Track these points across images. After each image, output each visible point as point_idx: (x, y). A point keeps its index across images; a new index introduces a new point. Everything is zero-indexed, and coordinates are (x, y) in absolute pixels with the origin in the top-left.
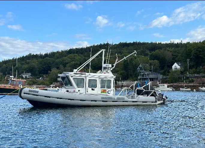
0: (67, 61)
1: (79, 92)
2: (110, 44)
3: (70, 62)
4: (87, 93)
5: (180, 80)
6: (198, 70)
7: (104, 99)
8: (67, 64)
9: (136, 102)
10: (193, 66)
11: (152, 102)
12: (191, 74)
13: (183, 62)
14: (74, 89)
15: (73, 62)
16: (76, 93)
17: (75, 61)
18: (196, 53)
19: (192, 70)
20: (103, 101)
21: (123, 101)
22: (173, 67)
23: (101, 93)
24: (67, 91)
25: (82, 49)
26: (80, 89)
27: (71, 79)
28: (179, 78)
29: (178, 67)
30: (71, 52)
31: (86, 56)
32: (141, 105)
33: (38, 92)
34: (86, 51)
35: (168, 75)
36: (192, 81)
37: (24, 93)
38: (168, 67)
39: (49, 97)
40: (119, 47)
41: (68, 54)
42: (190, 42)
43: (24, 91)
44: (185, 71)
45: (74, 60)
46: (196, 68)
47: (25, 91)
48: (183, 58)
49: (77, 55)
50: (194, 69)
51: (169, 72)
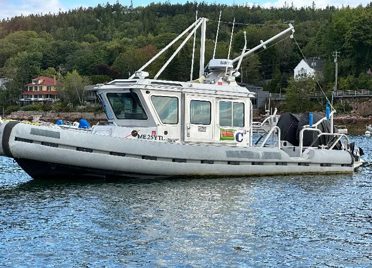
0: (6, 50)
1: (165, 137)
2: (123, 7)
3: (16, 53)
4: (186, 139)
5: (315, 106)
6: (361, 80)
7: (233, 156)
8: (8, 57)
9: (306, 164)
10: (349, 68)
11: (343, 165)
12: (344, 89)
13: (322, 58)
14: (154, 129)
15: (25, 53)
16: (158, 138)
17: (30, 50)
18: (356, 36)
19: (346, 81)
20: (229, 163)
21: (277, 163)
22: (297, 70)
23: (221, 139)
24: (134, 134)
25: (48, 18)
26: (168, 127)
27: (147, 98)
28: (312, 100)
29: (310, 72)
30: (16, 25)
31: (59, 38)
32: (317, 173)
33: (57, 135)
34: (58, 25)
35: (284, 92)
36: (348, 109)
37: (16, 139)
38: (282, 71)
39: (91, 150)
40: (148, 15)
41: (9, 33)
42: (336, 7)
43: (17, 133)
44: (326, 82)
45: (28, 46)
46: (357, 76)
47: (20, 132)
48: (323, 47)
49: (34, 33)
50: (351, 78)
51: (285, 84)
